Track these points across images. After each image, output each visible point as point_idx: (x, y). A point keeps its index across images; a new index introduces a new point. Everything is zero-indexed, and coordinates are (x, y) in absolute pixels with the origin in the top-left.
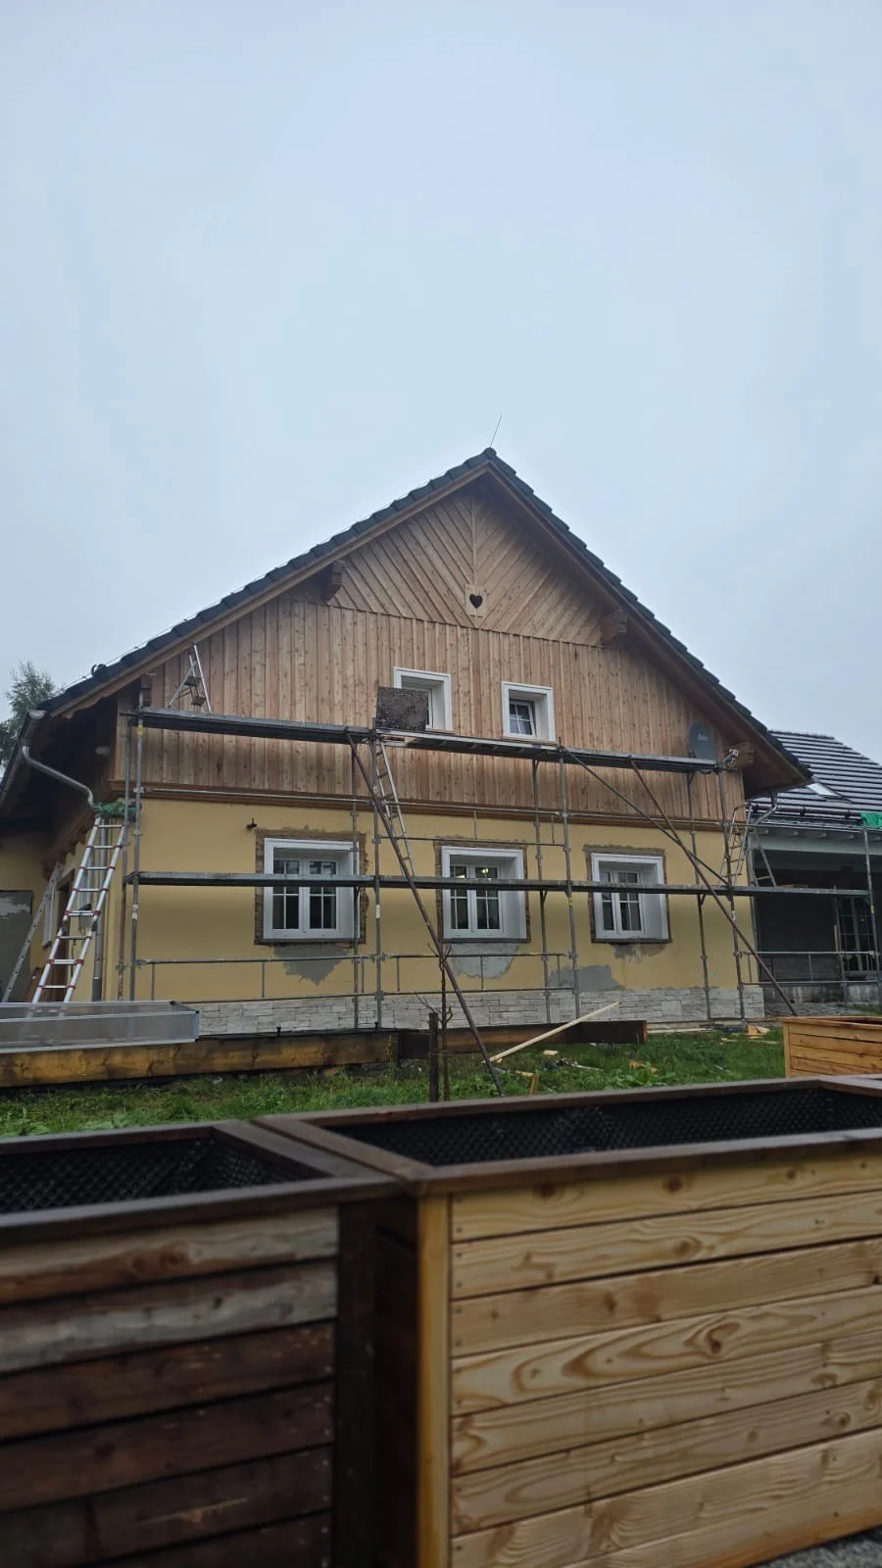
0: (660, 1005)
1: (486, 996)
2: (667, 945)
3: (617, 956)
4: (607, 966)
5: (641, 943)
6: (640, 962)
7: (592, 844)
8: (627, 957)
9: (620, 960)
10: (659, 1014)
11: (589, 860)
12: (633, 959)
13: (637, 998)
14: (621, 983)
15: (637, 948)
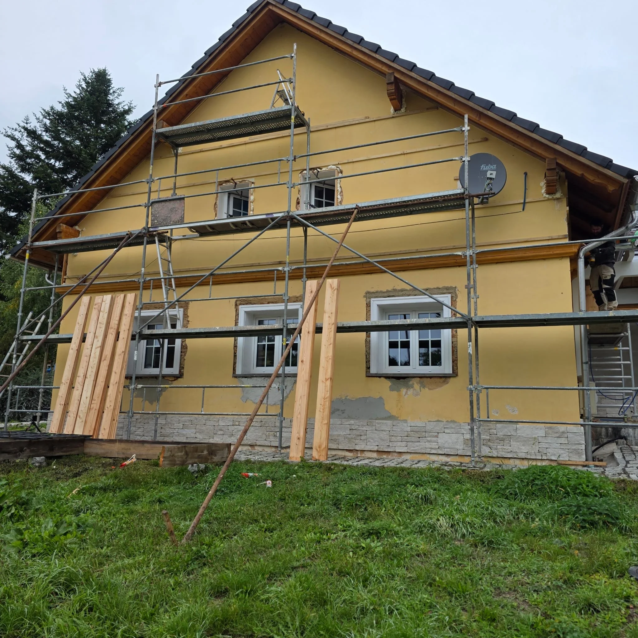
0: (437, 437)
1: (264, 419)
2: (452, 379)
3: (392, 389)
4: (381, 398)
5: (420, 377)
6: (417, 395)
7: (372, 290)
8: (404, 391)
9: (395, 393)
10: (434, 445)
11: (368, 305)
12: (410, 392)
13: (409, 429)
14: (394, 413)
15: (415, 383)
